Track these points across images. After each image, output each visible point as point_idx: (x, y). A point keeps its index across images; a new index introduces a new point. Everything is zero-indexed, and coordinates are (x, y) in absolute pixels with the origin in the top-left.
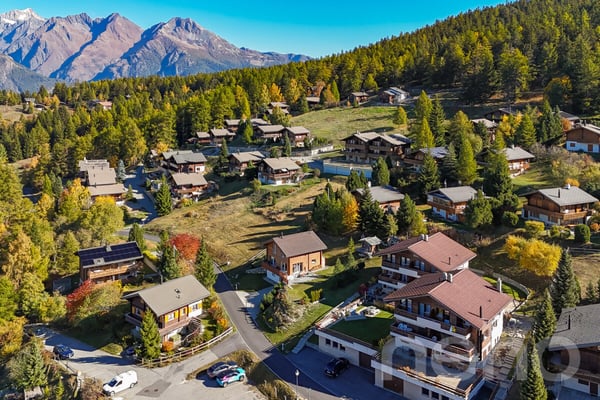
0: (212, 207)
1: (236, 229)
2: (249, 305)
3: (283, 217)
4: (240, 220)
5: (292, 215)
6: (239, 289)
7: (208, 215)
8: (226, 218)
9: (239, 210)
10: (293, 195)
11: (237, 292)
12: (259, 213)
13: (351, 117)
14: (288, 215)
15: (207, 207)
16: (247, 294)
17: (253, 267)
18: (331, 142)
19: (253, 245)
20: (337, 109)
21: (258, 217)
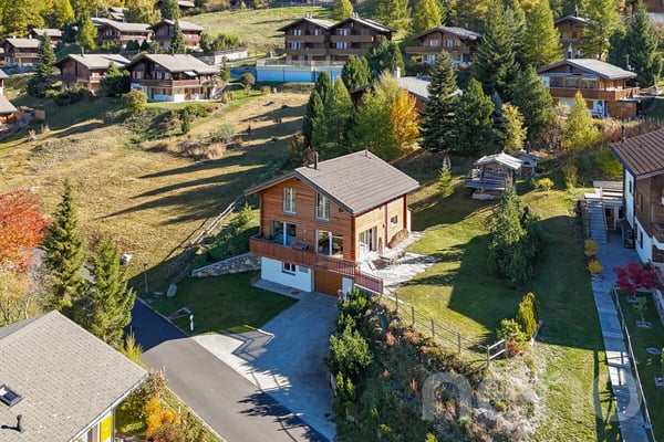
0: (38, 149)
1: (112, 182)
2: (268, 382)
3: (220, 151)
4: (116, 166)
5: (238, 146)
6: (200, 330)
7: (32, 163)
8: (76, 166)
9: (108, 149)
10: (217, 116)
11: (198, 339)
12: (161, 149)
13: (256, 19)
14: (229, 148)
15: (24, 150)
16: (236, 343)
17: (210, 258)
18: (243, 46)
19: (170, 213)
20: (227, 12)
21: (159, 155)
